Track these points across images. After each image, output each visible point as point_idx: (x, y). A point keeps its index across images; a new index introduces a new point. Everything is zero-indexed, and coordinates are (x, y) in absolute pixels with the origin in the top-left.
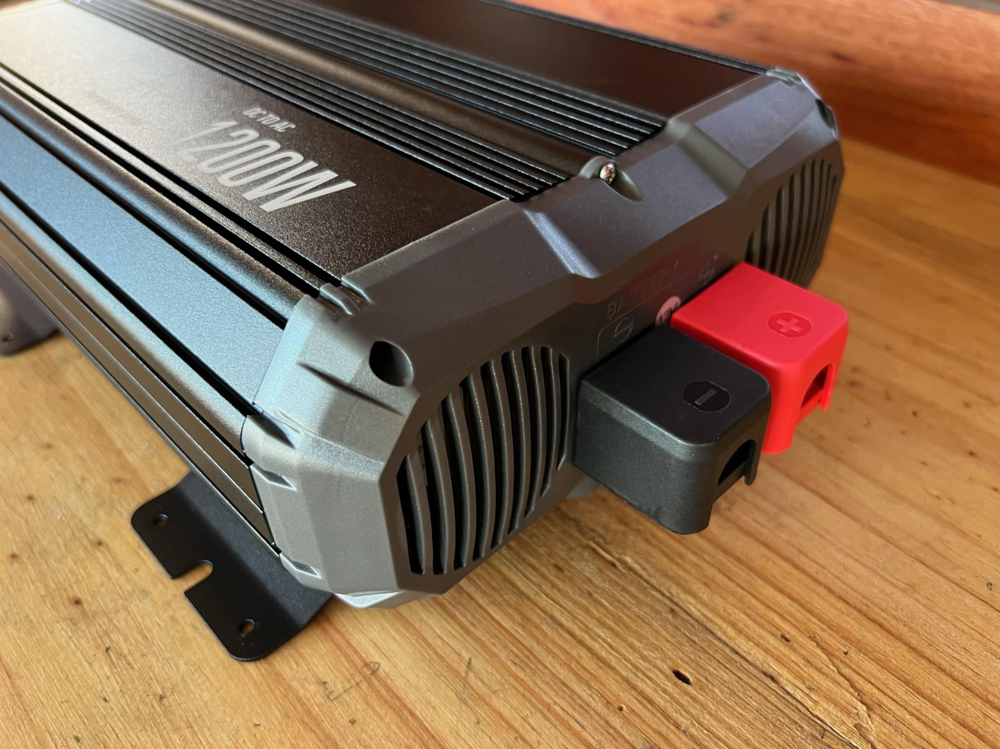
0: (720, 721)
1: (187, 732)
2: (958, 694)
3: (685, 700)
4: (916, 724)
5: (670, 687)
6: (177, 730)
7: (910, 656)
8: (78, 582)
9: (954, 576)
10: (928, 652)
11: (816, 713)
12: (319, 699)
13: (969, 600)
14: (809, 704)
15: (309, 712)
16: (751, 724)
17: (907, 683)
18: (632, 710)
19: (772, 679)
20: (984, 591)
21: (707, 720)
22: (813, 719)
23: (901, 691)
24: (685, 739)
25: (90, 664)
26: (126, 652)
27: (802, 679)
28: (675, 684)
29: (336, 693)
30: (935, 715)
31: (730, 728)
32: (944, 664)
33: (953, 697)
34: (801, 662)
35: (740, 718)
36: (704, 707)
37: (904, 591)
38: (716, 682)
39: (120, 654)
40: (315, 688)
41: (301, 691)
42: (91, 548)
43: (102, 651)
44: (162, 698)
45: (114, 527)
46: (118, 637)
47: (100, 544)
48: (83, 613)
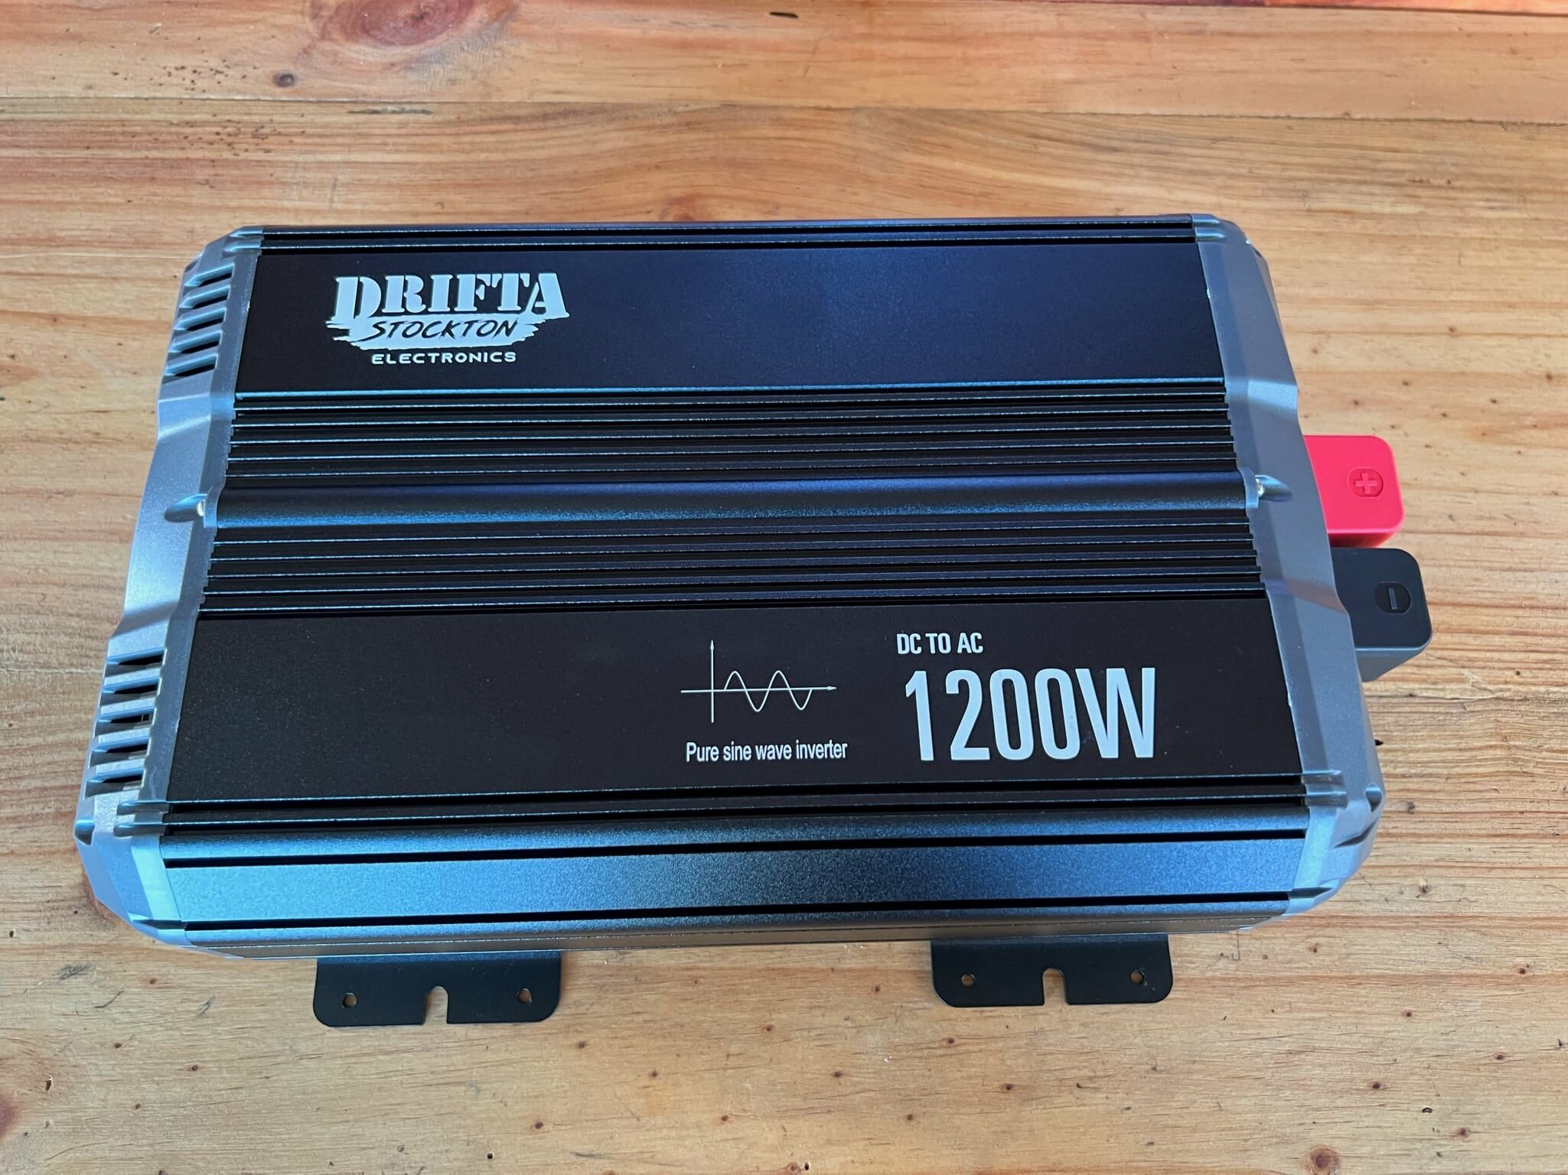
0: (1418, 751)
1: (1196, 1067)
2: (1496, 615)
3: (1389, 757)
4: (1496, 655)
6: (1190, 1073)
7: (1458, 611)
8: (985, 1077)
9: (1430, 527)
10: (1460, 599)
11: (1449, 697)
12: (1233, 967)
13: (1450, 539)
14: (1441, 694)
15: (1237, 979)
16: (1431, 737)
17: (1470, 632)
19: (1411, 695)
20: (1451, 525)
21: (1412, 757)
22: (1453, 702)
23: (1470, 640)
24: (1415, 780)
25: (1084, 1105)
26: (1092, 1074)
27: (1424, 681)
29: (1236, 953)
30: (1497, 640)
31: (1426, 750)
32: (1474, 600)
33: (1498, 620)
34: (1415, 670)
35: (1423, 739)
36: (1404, 751)
38: (1392, 728)
39: (1091, 1078)
40: (1221, 964)
41: (1218, 974)
42: (948, 1051)
43: (1077, 1091)
44: (1154, 1069)
45: (937, 1022)
46: (1070, 1074)
47: (951, 1041)
48: (1025, 1088)
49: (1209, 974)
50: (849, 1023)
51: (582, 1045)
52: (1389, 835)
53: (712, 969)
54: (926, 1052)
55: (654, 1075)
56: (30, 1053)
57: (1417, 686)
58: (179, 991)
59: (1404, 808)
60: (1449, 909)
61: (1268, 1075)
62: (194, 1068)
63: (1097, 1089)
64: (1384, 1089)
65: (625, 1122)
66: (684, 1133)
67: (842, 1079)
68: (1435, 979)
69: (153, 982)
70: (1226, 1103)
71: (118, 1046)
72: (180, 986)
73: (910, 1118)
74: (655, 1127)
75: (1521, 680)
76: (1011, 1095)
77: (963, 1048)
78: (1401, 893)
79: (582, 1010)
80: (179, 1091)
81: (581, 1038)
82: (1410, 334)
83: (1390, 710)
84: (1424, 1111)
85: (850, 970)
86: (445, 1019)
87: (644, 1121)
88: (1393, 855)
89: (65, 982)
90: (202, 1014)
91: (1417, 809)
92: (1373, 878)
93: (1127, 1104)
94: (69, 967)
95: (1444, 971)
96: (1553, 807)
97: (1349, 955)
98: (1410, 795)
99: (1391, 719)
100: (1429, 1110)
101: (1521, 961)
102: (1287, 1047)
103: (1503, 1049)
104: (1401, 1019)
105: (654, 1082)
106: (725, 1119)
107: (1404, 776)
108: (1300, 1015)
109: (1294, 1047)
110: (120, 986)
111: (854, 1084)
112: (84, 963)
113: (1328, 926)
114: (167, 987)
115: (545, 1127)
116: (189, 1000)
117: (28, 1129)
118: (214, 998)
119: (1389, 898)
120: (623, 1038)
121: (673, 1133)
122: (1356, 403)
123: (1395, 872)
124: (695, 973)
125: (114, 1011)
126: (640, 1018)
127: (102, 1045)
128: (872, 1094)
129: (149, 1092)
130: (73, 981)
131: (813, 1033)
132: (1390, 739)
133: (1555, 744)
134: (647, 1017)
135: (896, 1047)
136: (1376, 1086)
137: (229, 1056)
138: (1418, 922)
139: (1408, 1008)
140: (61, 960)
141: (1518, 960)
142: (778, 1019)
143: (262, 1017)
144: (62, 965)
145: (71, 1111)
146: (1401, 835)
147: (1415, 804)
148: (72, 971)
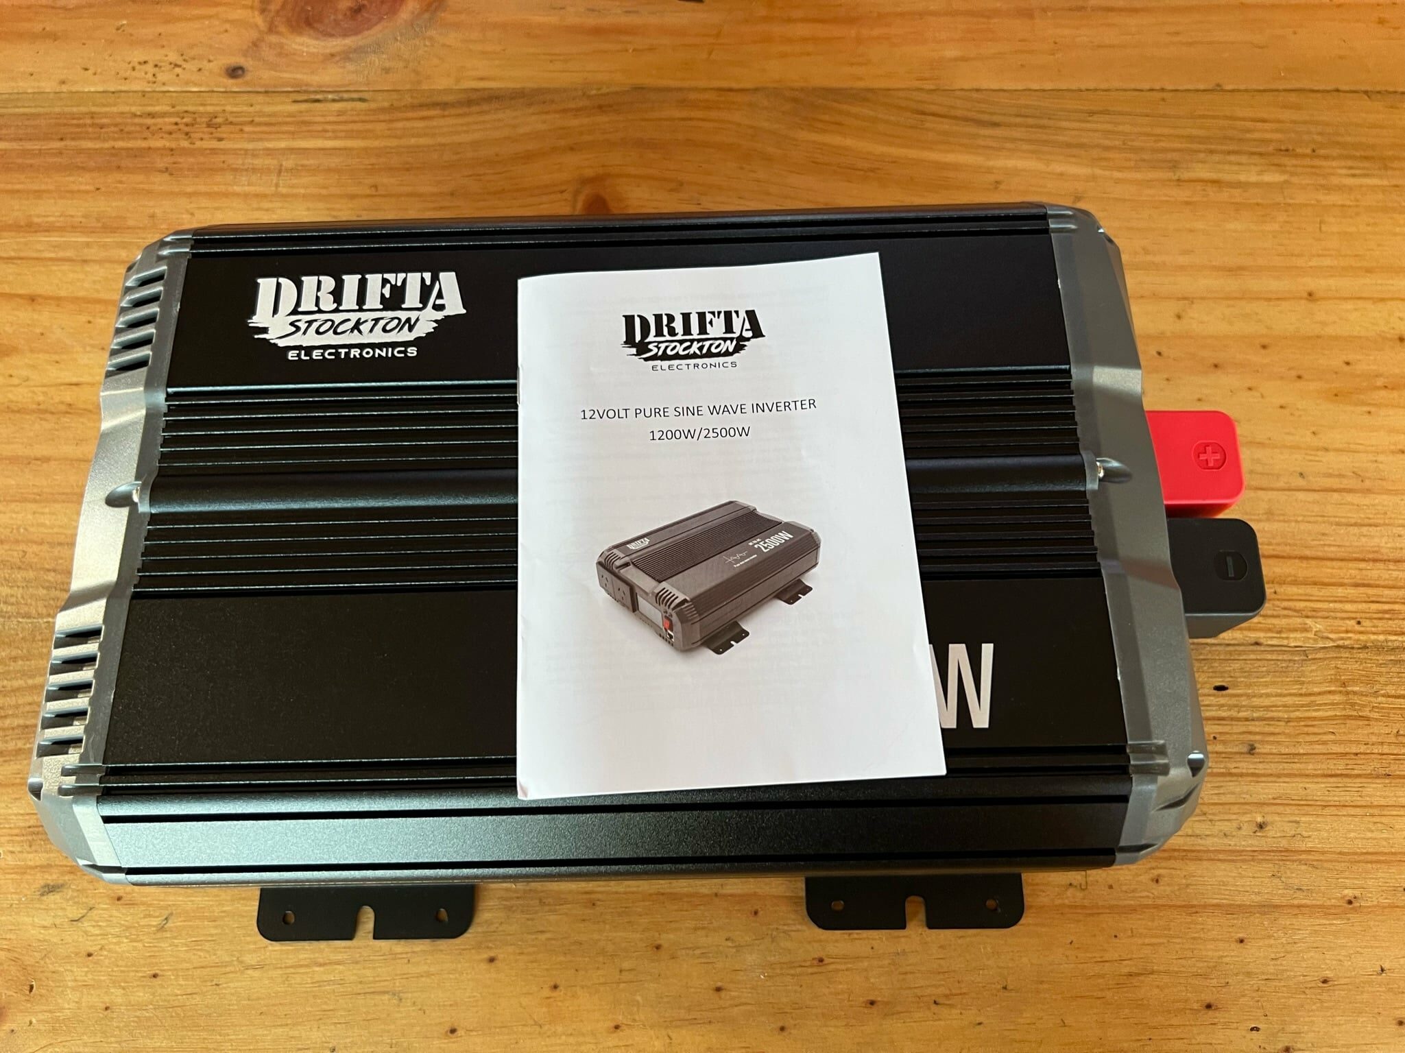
0: (1261, 696)
1: (1043, 986)
2: (1340, 568)
3: (1234, 701)
4: (1338, 606)
5: (1222, 701)
6: (1037, 992)
7: (1304, 564)
8: (851, 993)
9: (1281, 484)
10: (1308, 553)
11: (1292, 644)
12: (1080, 895)
13: (1301, 496)
14: (1285, 642)
15: (1084, 907)
16: (1274, 683)
17: (1315, 584)
18: (1220, 733)
19: (1257, 644)
20: (1301, 483)
21: (1256, 702)
22: (1297, 650)
23: (1315, 591)
24: (1257, 723)
25: (940, 1020)
26: (948, 992)
27: (1270, 630)
28: (1222, 696)
29: (1084, 883)
30: (1340, 592)
31: (1268, 695)
32: (1320, 554)
33: (1342, 573)
35: (1266, 685)
36: (1248, 696)
37: (1268, 520)
38: (1237, 674)
39: (947, 996)
40: (1070, 892)
41: (1066, 902)
42: (820, 969)
43: (933, 1007)
44: (1005, 988)
45: (809, 942)
46: (929, 991)
47: (821, 960)
48: (887, 1003)
49: (1058, 902)
50: (729, 944)
51: (492, 960)
52: (1231, 775)
53: (607, 893)
54: (799, 970)
55: (556, 987)
56: (15, 960)
57: (1262, 635)
58: (142, 908)
59: (1245, 749)
60: (1284, 843)
61: (1109, 994)
62: (155, 976)
63: (951, 1006)
64: (1217, 1009)
65: (528, 1029)
66: (581, 1039)
67: (723, 994)
68: (1267, 908)
69: (119, 899)
70: (1069, 1020)
71: (90, 955)
72: (143, 904)
73: (782, 1029)
74: (555, 1034)
75: (1362, 629)
76: (874, 1009)
77: (832, 967)
78: (1240, 828)
79: (493, 928)
80: (141, 995)
81: (492, 954)
82: (1269, 300)
83: (1236, 657)
84: (1252, 1029)
85: (731, 895)
86: (371, 935)
87: (546, 1028)
88: (1233, 793)
89: (45, 898)
90: (161, 929)
91: (1257, 750)
92: (1213, 814)
93: (979, 1019)
94: (47, 886)
95: (1276, 901)
96: (1386, 749)
97: (1188, 886)
98: (1252, 737)
99: (1237, 665)
100: (1257, 1029)
101: (1349, 893)
102: (1126, 970)
103: (1329, 974)
104: (1234, 946)
105: (555, 994)
106: (617, 1027)
107: (1247, 719)
108: (1140, 941)
109: (1134, 970)
110: (92, 902)
111: (733, 998)
112: (61, 882)
113: (1170, 858)
114: (132, 904)
115: (460, 1032)
116: (150, 916)
117: (13, 1026)
118: (171, 914)
119: (1228, 833)
120: (529, 954)
121: (571, 1040)
122: (1216, 366)
123: (1235, 809)
124: (593, 896)
125: (86, 924)
126: (543, 937)
127: (77, 954)
128: (749, 1007)
129: (117, 996)
130: (52, 897)
131: (698, 952)
132: (1236, 686)
133: (1391, 690)
134: (548, 935)
135: (771, 965)
136: (1209, 1006)
137: (185, 965)
138: (1254, 856)
139: (1241, 935)
140: (41, 879)
141: (1346, 892)
142: (666, 939)
143: (213, 931)
144: (42, 883)
145: (50, 1011)
146: (1241, 775)
147: (1257, 745)
148: (50, 889)
